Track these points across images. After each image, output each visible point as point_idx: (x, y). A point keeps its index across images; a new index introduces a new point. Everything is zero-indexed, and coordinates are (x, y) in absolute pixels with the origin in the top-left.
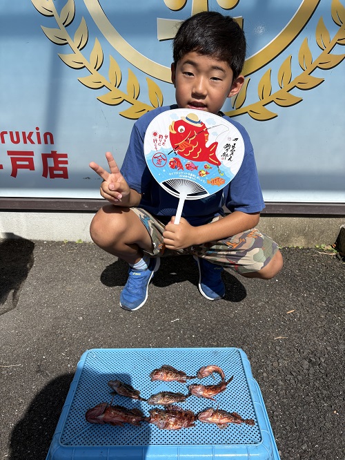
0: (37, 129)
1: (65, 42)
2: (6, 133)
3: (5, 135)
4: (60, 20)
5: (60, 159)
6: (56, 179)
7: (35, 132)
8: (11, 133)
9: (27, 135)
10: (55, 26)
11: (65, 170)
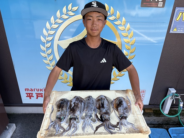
0: (44, 88)
3: (35, 89)
4: (51, 65)
9: (41, 89)
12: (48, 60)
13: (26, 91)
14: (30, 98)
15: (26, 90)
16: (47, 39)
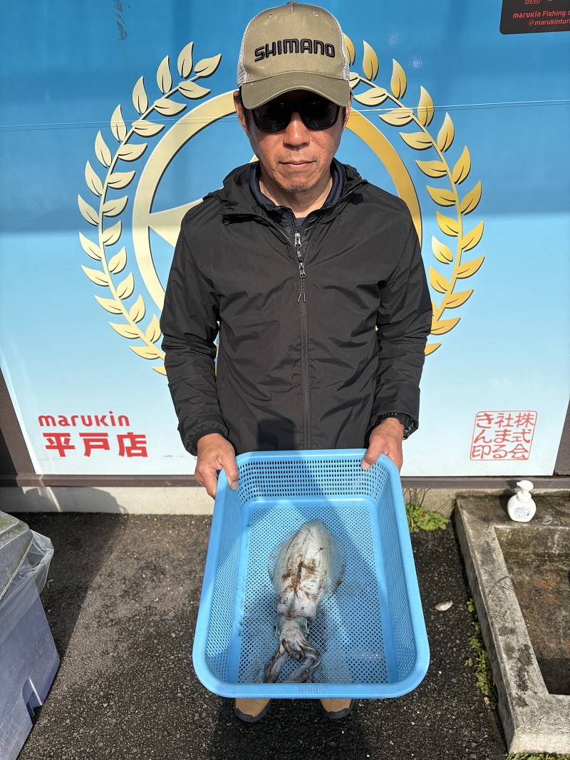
0: (111, 412)
1: (137, 336)
2: (77, 417)
3: (76, 419)
4: (130, 317)
5: (137, 439)
6: (134, 457)
7: (108, 416)
8: (83, 417)
9: (100, 418)
10: (126, 322)
11: (144, 449)
12: (116, 295)
13: (42, 424)
14: (62, 454)
15: (43, 419)
16: (103, 208)
